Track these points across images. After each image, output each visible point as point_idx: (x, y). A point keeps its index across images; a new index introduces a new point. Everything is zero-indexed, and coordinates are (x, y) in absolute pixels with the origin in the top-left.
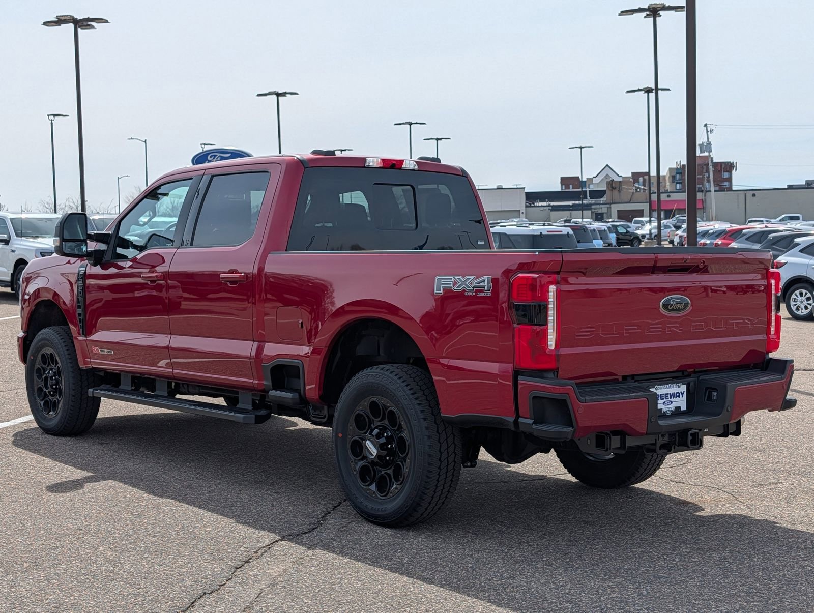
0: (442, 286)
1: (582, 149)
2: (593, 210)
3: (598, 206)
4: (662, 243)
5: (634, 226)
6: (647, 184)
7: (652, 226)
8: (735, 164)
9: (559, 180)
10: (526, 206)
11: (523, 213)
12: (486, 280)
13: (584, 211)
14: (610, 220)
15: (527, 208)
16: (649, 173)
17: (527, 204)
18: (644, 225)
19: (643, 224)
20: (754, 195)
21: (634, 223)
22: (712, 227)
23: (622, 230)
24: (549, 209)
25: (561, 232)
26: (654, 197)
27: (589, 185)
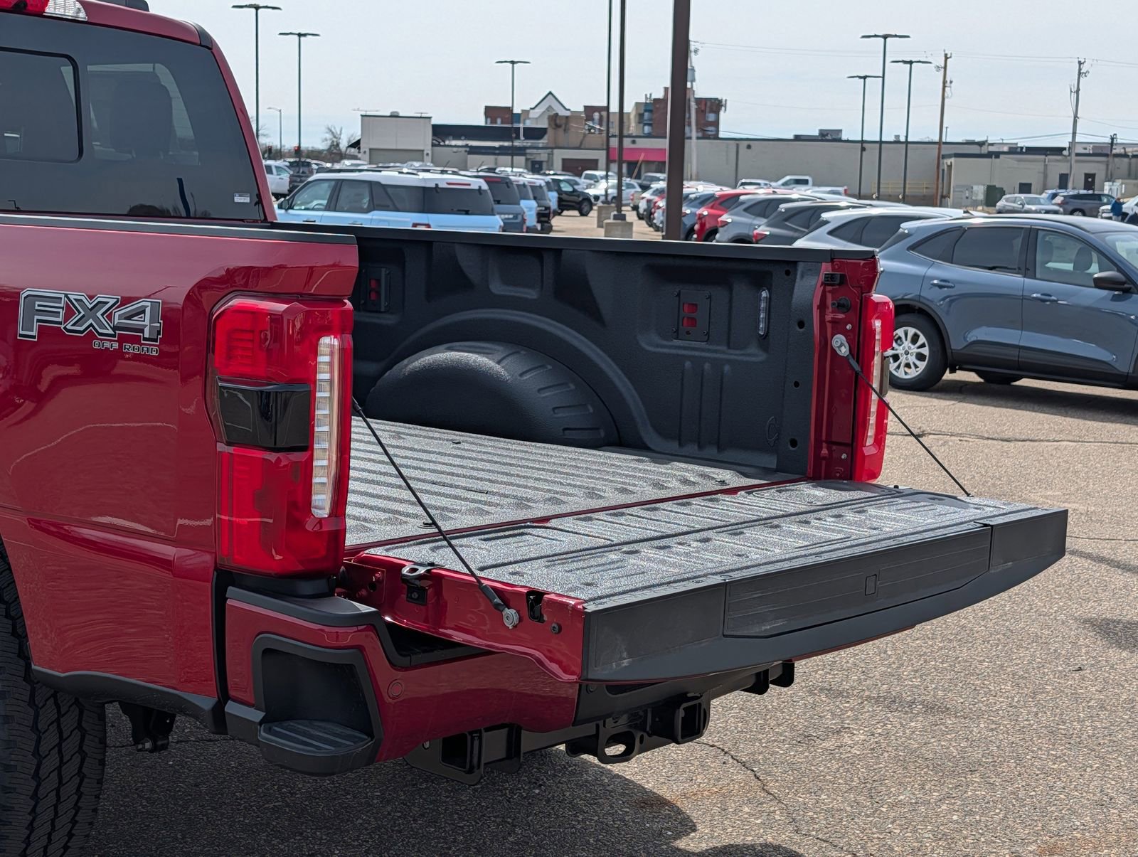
0: (36, 317)
1: (515, 65)
2: (528, 157)
3: (535, 151)
4: (623, 208)
5: (584, 183)
6: (605, 123)
7: (610, 184)
8: (724, 102)
9: (483, 111)
10: (433, 145)
11: (427, 154)
12: (148, 311)
13: (515, 157)
14: (552, 172)
15: (436, 148)
16: (607, 108)
17: (434, 142)
18: (597, 182)
19: (596, 180)
20: (749, 147)
21: (585, 178)
22: (694, 190)
23: (566, 188)
24: (466, 151)
25: (469, 185)
26: (614, 143)
27: (524, 120)
